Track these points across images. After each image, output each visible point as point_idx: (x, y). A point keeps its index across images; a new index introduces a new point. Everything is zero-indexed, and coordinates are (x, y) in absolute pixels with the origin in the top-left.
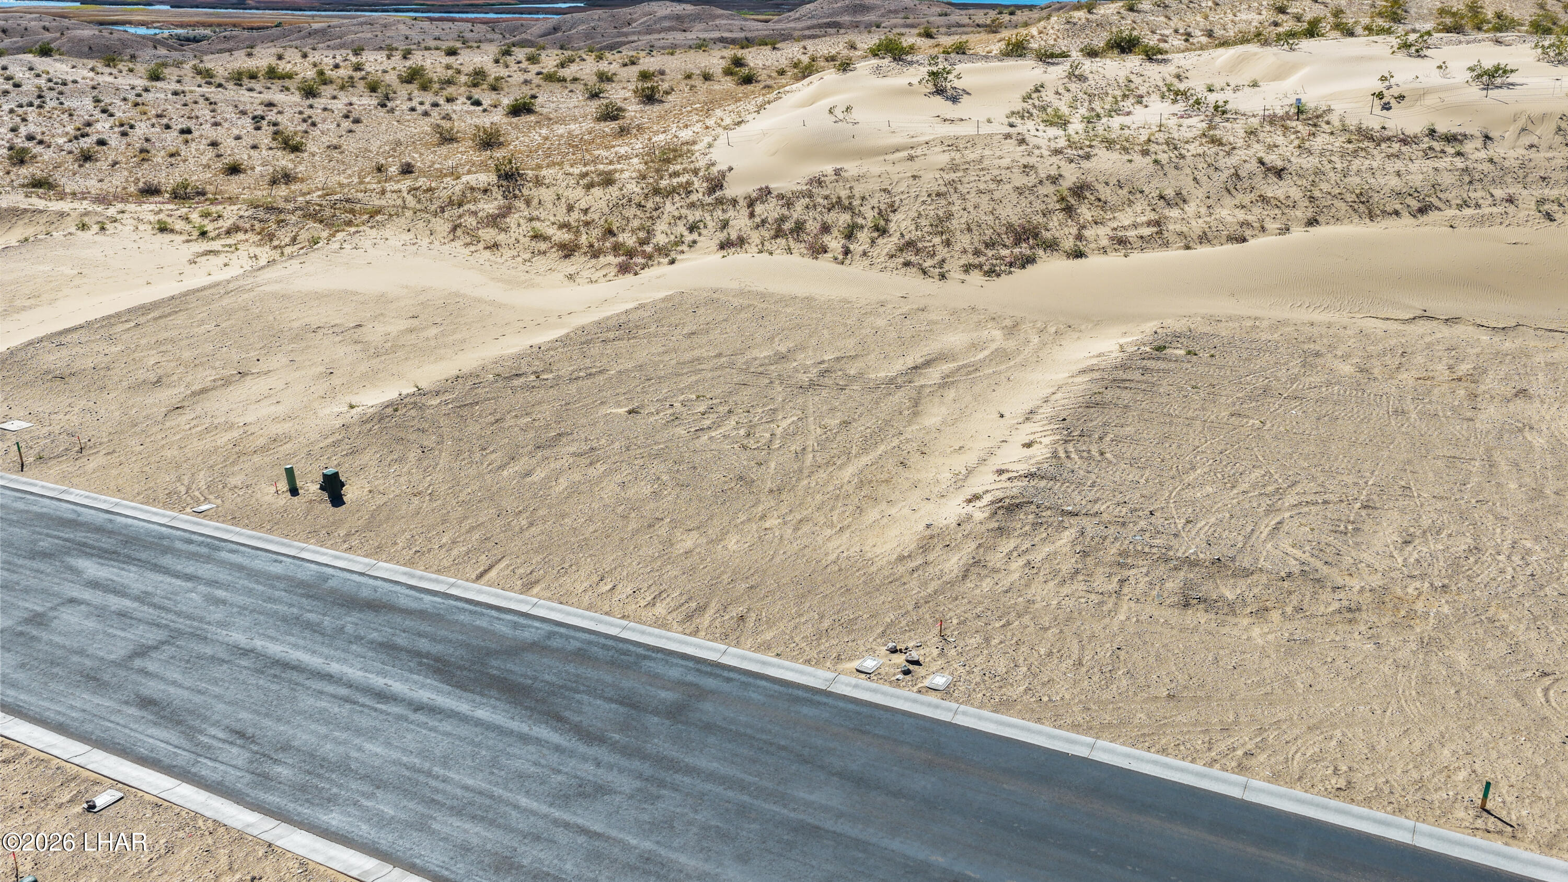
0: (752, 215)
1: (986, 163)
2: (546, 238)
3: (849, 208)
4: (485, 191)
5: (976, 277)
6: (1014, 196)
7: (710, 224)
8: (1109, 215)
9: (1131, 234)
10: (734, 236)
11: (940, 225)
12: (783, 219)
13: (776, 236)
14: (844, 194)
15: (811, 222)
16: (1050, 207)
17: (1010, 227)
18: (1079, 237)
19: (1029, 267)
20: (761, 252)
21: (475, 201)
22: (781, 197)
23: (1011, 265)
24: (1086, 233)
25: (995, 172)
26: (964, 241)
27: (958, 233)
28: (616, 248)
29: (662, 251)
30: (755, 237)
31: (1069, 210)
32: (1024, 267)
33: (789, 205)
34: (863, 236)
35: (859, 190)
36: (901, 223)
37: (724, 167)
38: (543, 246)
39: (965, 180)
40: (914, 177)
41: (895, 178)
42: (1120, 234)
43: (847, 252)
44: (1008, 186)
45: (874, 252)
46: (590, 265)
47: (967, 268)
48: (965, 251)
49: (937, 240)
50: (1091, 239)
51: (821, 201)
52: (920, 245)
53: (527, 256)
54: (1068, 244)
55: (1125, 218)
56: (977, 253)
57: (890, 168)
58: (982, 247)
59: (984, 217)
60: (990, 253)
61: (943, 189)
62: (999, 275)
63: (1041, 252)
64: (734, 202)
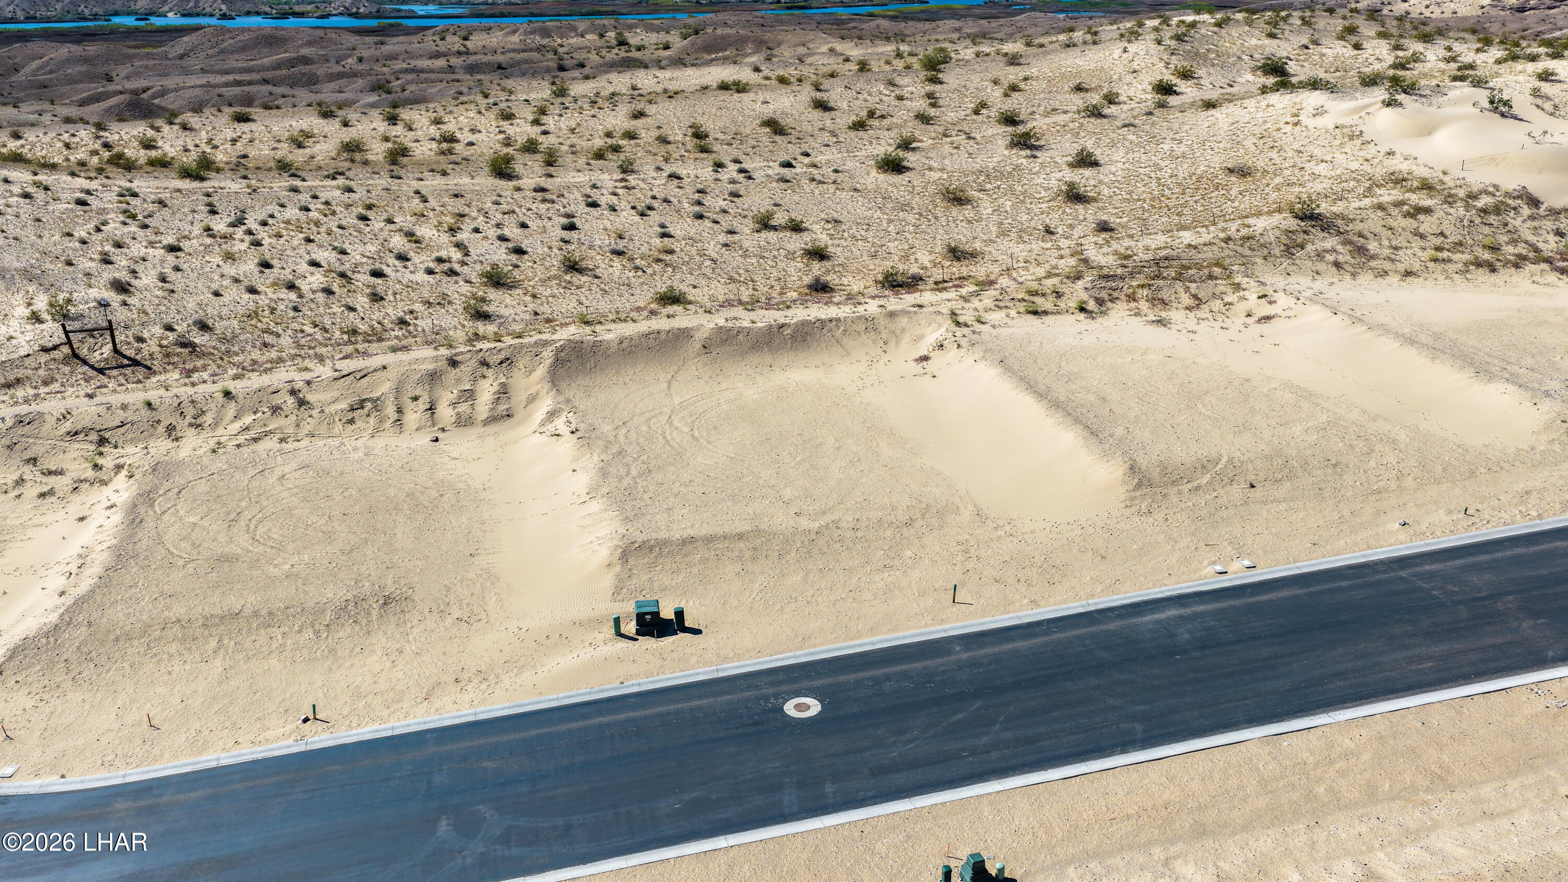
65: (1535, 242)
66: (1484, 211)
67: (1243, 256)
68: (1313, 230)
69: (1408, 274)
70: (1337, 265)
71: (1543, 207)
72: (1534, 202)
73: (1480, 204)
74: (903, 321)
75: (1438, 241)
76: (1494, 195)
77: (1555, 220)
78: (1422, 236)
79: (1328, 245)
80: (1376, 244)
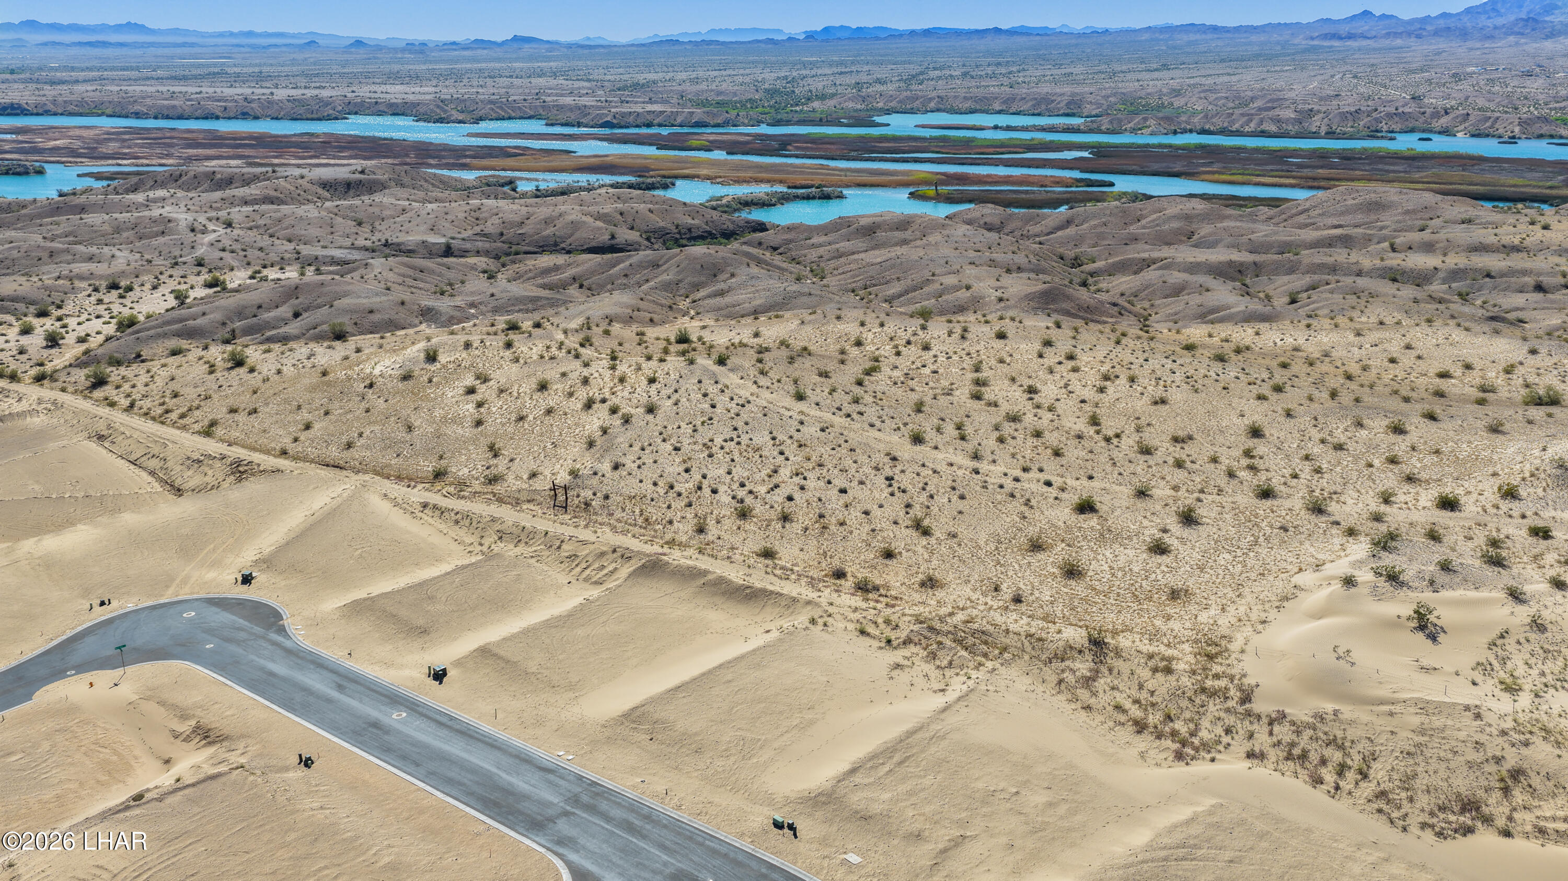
0: (1271, 733)
1: (1448, 733)
2: (1124, 711)
3: (1341, 747)
4: (1080, 652)
5: (1428, 835)
6: (1465, 768)
7: (1241, 732)
8: (1536, 803)
9: (1551, 825)
10: (1257, 750)
11: (1407, 781)
12: (1293, 745)
13: (1287, 759)
14: (1340, 734)
15: (1313, 752)
16: (1492, 784)
17: (1459, 795)
18: (1510, 819)
19: (1469, 835)
20: (1275, 770)
21: (1074, 660)
22: (1293, 723)
23: (1456, 831)
24: (1516, 815)
25: (1454, 743)
26: (1423, 801)
27: (1420, 792)
28: (1174, 734)
29: (1205, 746)
30: (1273, 754)
31: (1506, 790)
32: (1465, 835)
33: (1298, 733)
34: (1351, 775)
35: (1351, 734)
36: (1378, 771)
37: (1253, 683)
38: (1122, 718)
39: (1430, 745)
40: (1392, 732)
41: (1378, 729)
42: (1542, 824)
43: (1337, 788)
44: (1461, 759)
45: (1357, 793)
46: (1155, 745)
47: (1424, 826)
48: (1423, 810)
49: (1404, 795)
50: (1519, 822)
51: (1322, 735)
52: (1391, 796)
53: (1111, 724)
54: (1501, 822)
55: (1548, 810)
56: (1432, 814)
57: (1374, 718)
58: (1436, 810)
59: (1440, 783)
60: (1442, 816)
61: (1413, 750)
62: (1445, 838)
63: (1479, 824)
64: (1259, 717)
65: (1203, 728)
66: (1203, 690)
67: (1023, 651)
68: (1087, 651)
69: (1088, 708)
70: (1060, 682)
71: (1247, 706)
72: (1246, 698)
73: (1209, 683)
74: (809, 608)
75: (1144, 696)
76: (1232, 681)
77: (1242, 720)
78: (1141, 687)
79: (1077, 665)
80: (1109, 680)
